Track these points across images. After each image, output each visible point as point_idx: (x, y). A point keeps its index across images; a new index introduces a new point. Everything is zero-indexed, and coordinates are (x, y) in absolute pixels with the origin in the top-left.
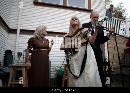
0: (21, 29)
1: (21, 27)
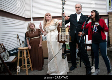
1: (33, 16)
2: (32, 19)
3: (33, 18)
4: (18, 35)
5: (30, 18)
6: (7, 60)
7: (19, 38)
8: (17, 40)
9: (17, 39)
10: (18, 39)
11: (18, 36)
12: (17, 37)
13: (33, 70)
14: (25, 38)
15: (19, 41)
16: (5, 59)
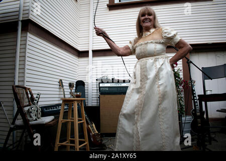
0: (94, 49)
1: (94, 47)
2: (91, 54)
3: (93, 51)
4: (61, 80)
5: (87, 52)
6: (36, 120)
7: (63, 86)
8: (58, 90)
9: (60, 88)
10: (62, 90)
11: (62, 83)
12: (58, 84)
15: (62, 93)
16: (31, 117)
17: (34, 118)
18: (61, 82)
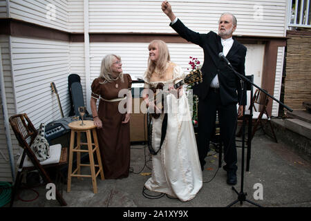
0: (91, 31)
2: (87, 37)
3: (90, 34)
4: (53, 83)
5: (82, 35)
6: (47, 158)
8: (50, 96)
9: (53, 94)
11: (55, 87)
12: (51, 89)
13: (106, 178)
14: (67, 89)
16: (40, 156)
17: (45, 157)
18: (53, 85)
